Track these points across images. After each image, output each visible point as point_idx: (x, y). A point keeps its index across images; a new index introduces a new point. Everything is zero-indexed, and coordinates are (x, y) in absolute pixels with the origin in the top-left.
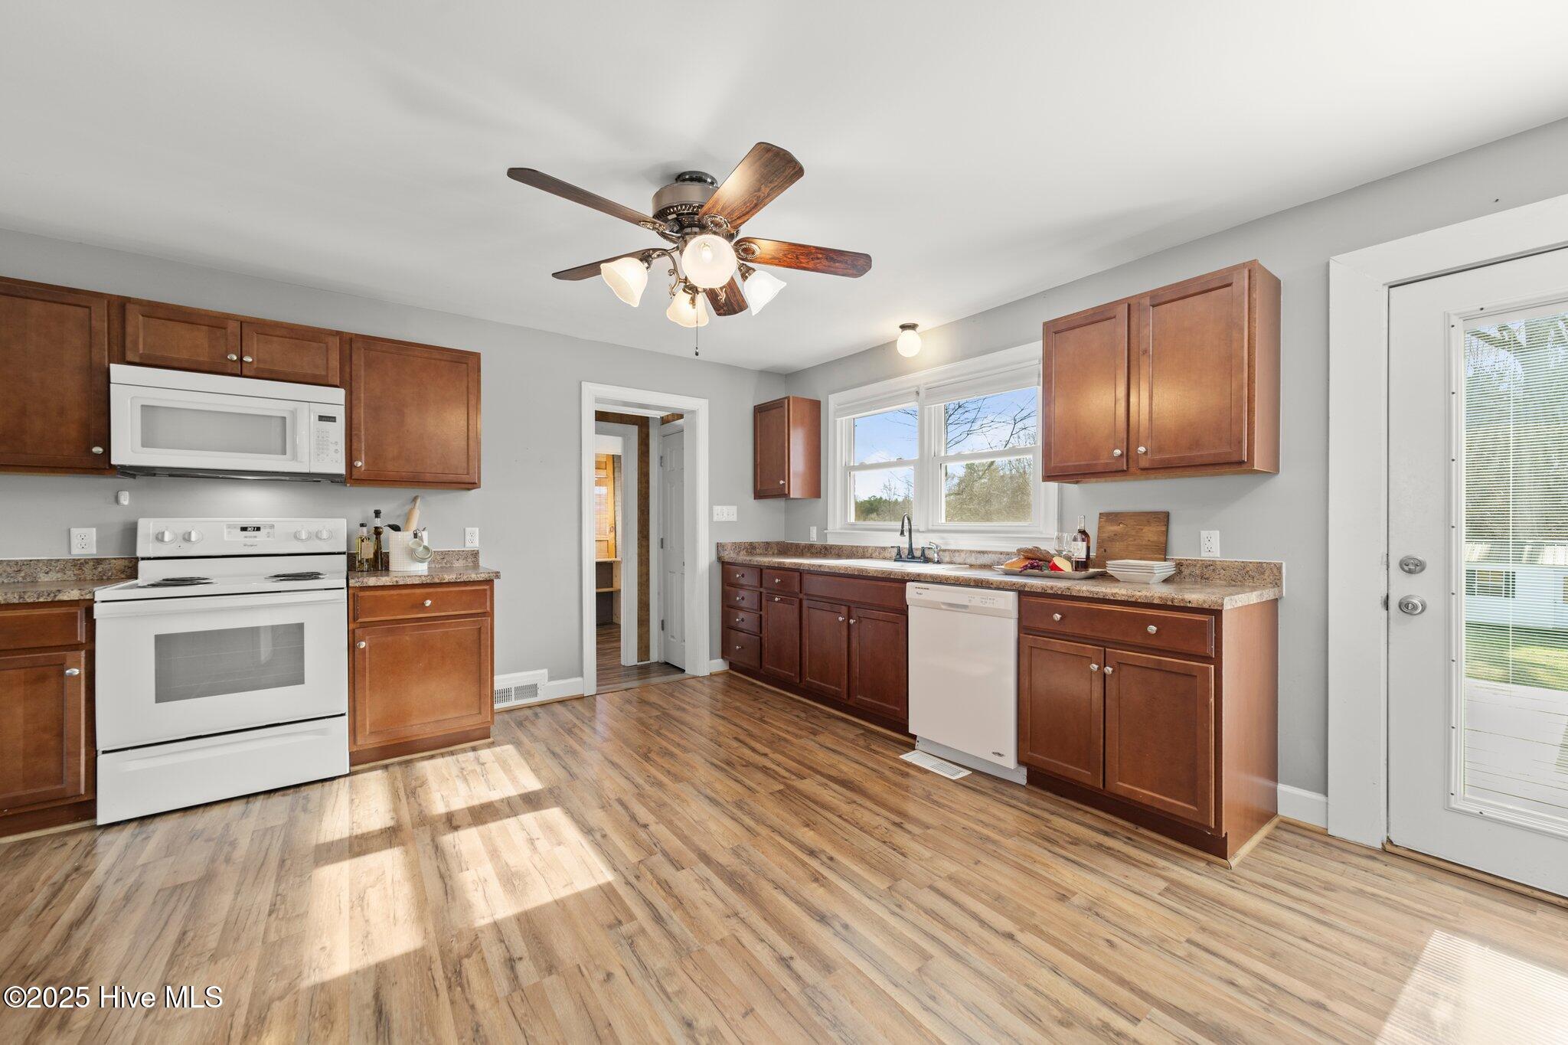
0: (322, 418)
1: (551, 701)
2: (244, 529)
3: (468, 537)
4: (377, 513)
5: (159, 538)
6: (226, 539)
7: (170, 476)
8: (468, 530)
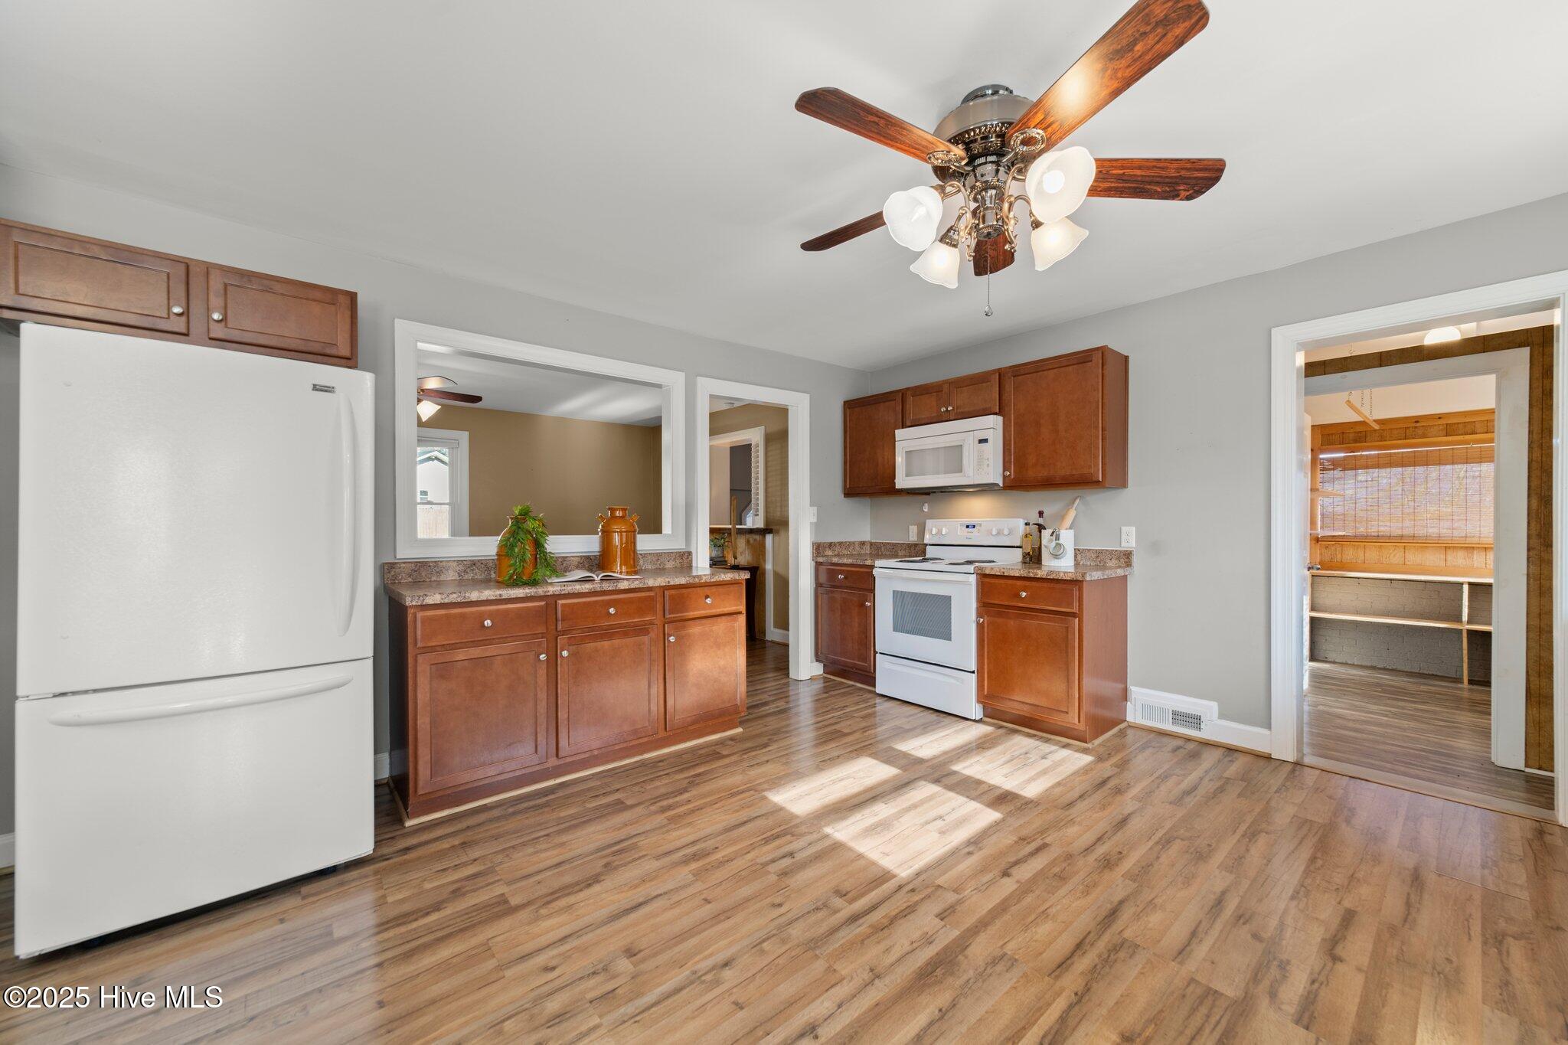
0: (981, 441)
1: (1219, 744)
2: (968, 527)
3: (1124, 536)
4: (1041, 514)
5: (939, 532)
6: (959, 533)
7: (942, 492)
8: (1124, 529)
